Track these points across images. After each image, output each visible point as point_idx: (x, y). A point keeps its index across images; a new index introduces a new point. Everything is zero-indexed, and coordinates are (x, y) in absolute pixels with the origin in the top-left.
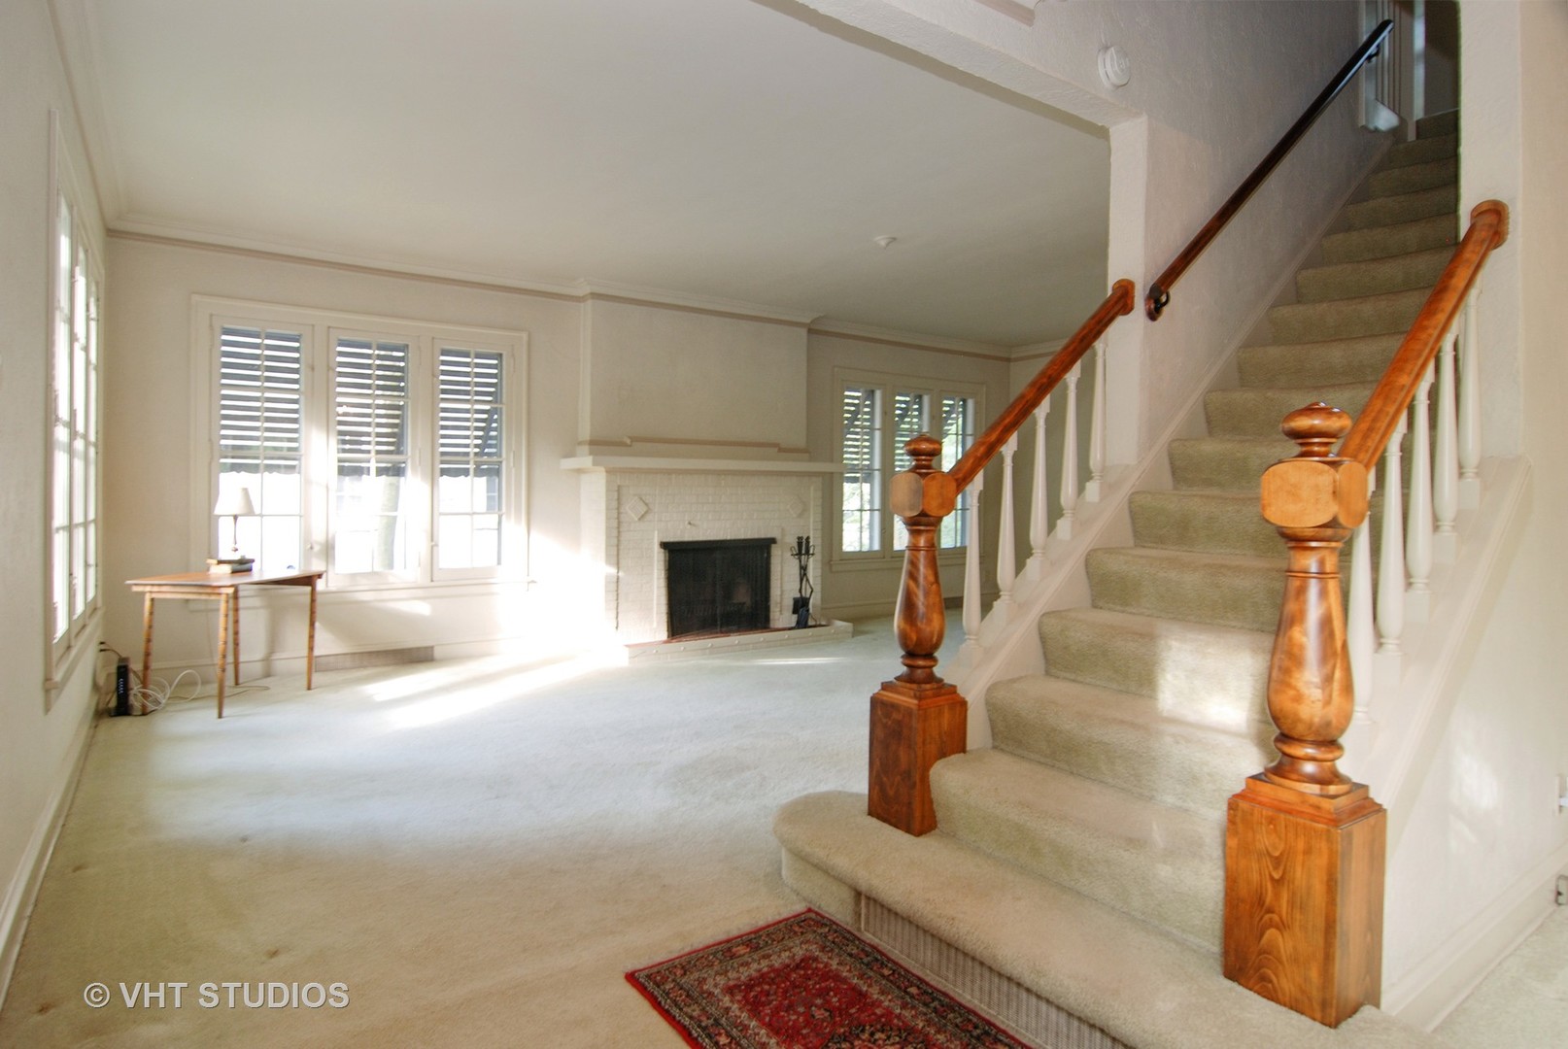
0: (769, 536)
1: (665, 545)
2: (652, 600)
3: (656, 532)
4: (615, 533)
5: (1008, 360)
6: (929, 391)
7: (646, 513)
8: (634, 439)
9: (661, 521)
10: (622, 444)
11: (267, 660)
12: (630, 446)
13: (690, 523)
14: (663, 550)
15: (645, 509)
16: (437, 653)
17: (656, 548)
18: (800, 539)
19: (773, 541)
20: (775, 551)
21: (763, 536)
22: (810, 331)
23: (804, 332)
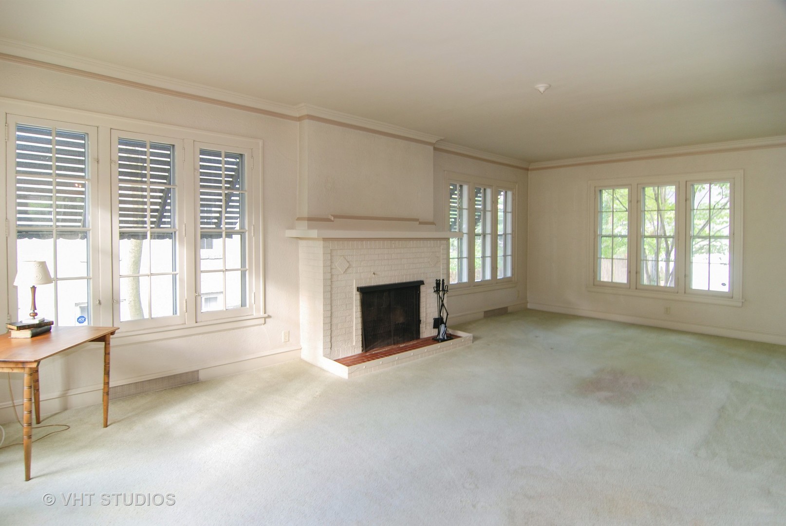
0: (419, 279)
1: (361, 290)
2: (352, 327)
3: (355, 280)
4: (329, 283)
5: (527, 169)
6: (490, 186)
7: (348, 268)
8: (335, 217)
9: (357, 273)
10: (329, 220)
11: (64, 396)
12: (333, 221)
13: (374, 274)
14: (358, 293)
15: (348, 265)
16: (202, 375)
17: (355, 290)
18: (437, 280)
19: (422, 283)
20: (423, 288)
21: (416, 280)
22: (435, 149)
23: (431, 148)
